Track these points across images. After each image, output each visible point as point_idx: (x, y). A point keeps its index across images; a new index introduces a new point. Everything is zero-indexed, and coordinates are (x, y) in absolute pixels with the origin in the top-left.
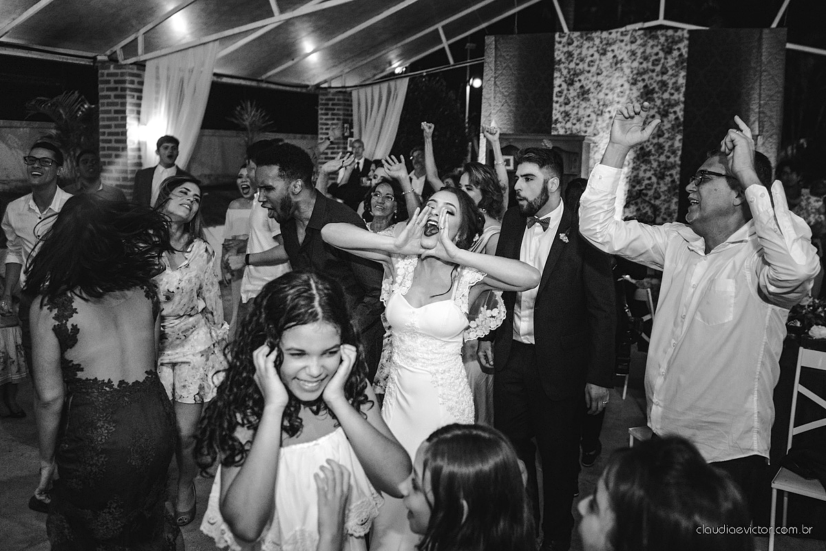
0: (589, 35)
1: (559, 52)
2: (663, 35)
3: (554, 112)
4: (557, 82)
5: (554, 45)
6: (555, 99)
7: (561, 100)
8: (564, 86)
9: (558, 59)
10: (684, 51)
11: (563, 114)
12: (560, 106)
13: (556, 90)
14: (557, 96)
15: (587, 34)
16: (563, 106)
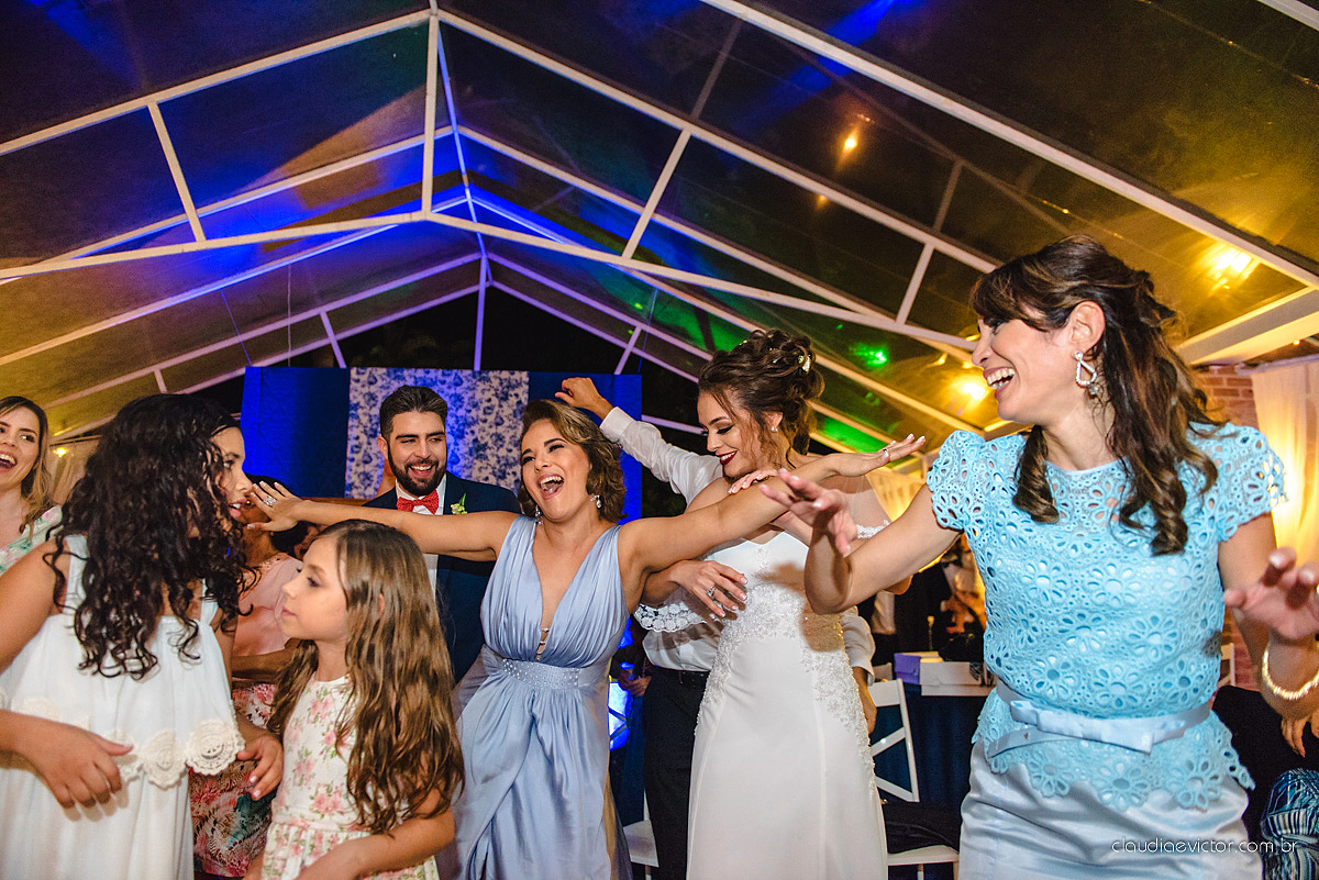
0: (399, 373)
1: (356, 394)
2: (496, 377)
3: (348, 473)
4: (352, 433)
5: (350, 383)
6: (349, 455)
7: (358, 457)
8: (364, 438)
9: (355, 402)
10: (524, 398)
11: (362, 477)
12: (358, 465)
13: (352, 443)
14: (352, 451)
15: (395, 372)
16: (362, 464)
